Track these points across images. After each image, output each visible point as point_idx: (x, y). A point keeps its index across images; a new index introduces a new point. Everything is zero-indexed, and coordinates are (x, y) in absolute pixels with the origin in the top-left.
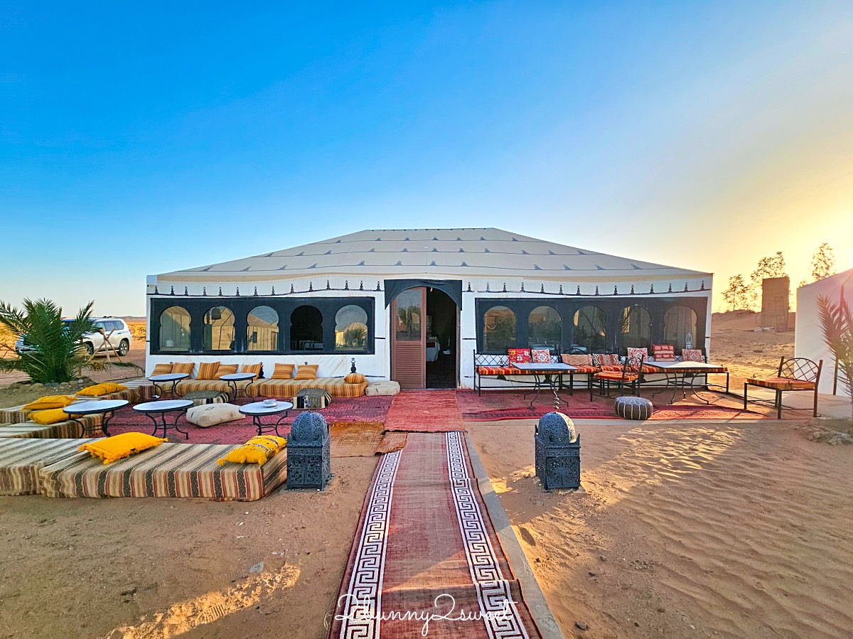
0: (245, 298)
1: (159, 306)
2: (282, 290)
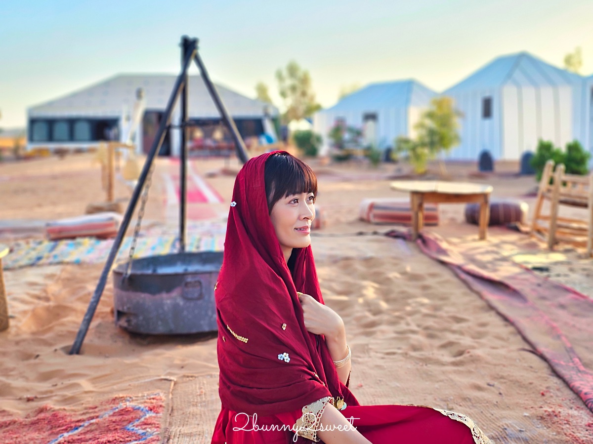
0: (74, 118)
1: (32, 122)
2: (91, 114)
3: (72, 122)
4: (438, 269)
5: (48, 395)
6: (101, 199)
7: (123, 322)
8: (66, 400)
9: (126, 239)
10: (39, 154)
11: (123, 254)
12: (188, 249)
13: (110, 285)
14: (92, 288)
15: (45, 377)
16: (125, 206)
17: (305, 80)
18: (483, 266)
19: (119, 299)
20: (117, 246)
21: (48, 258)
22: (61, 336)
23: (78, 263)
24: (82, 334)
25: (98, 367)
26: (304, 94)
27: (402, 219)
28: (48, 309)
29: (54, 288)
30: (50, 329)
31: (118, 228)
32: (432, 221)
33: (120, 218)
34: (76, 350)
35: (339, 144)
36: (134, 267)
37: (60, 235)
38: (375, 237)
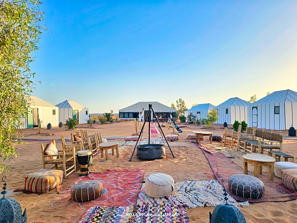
0: (129, 112)
1: (120, 113)
2: (133, 111)
3: (129, 113)
4: (199, 149)
5: (126, 167)
6: (135, 133)
7: (138, 157)
8: (129, 168)
9: (139, 141)
10: (121, 121)
11: (138, 144)
12: (150, 143)
13: (136, 150)
14: (133, 150)
15: (125, 165)
16: (139, 134)
17: (183, 103)
18: (208, 149)
19: (138, 152)
20: (137, 142)
21: (125, 144)
22: (128, 158)
23: (130, 146)
24: (131, 158)
25: (134, 163)
26: (183, 106)
27: (194, 139)
28: (125, 154)
29: (126, 150)
30: (126, 157)
31: (137, 139)
32: (202, 139)
33: (138, 137)
34: (130, 161)
35: (190, 119)
36: (140, 147)
37: (127, 140)
38: (189, 142)
